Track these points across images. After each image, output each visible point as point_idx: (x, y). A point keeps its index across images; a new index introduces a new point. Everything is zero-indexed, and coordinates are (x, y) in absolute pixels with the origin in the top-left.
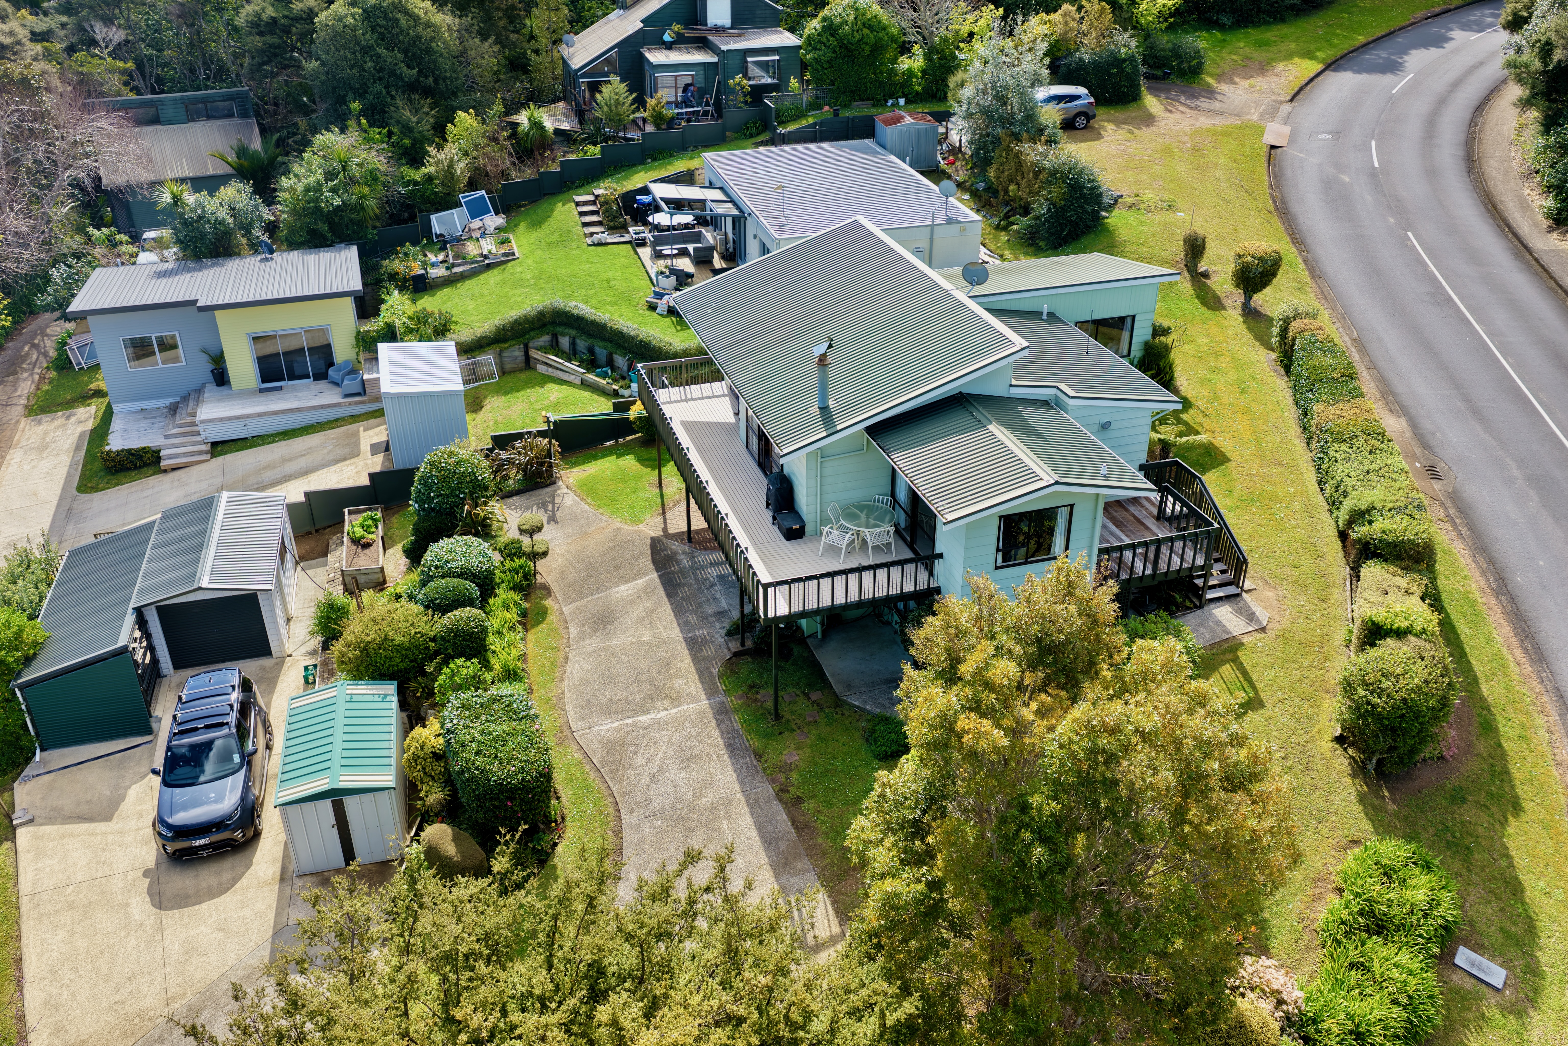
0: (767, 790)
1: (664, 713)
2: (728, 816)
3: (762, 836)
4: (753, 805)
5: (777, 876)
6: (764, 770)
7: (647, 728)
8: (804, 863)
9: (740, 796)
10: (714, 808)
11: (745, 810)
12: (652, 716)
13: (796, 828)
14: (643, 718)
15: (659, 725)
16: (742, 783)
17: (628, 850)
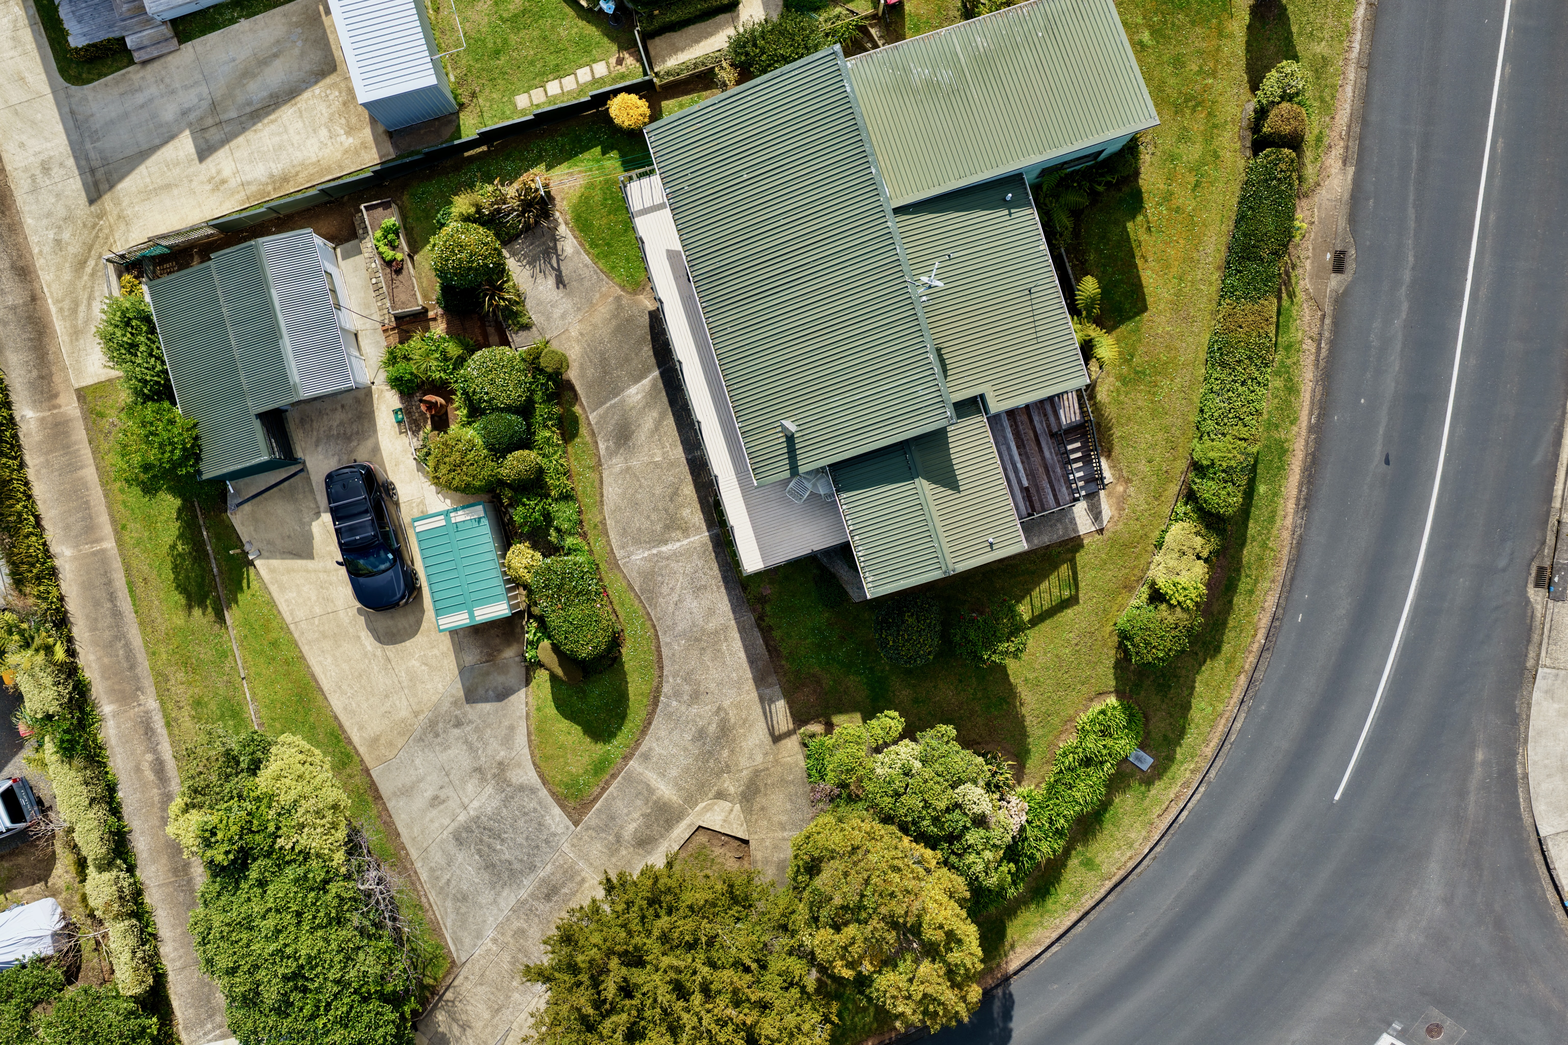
0: (750, 618)
1: (678, 544)
2: (726, 640)
3: (748, 657)
4: (742, 630)
5: (757, 688)
6: (748, 600)
7: (668, 559)
8: (773, 679)
9: (733, 622)
10: (716, 632)
11: (737, 636)
12: (670, 547)
13: (769, 651)
14: (664, 549)
15: (675, 556)
16: (734, 612)
17: (666, 662)
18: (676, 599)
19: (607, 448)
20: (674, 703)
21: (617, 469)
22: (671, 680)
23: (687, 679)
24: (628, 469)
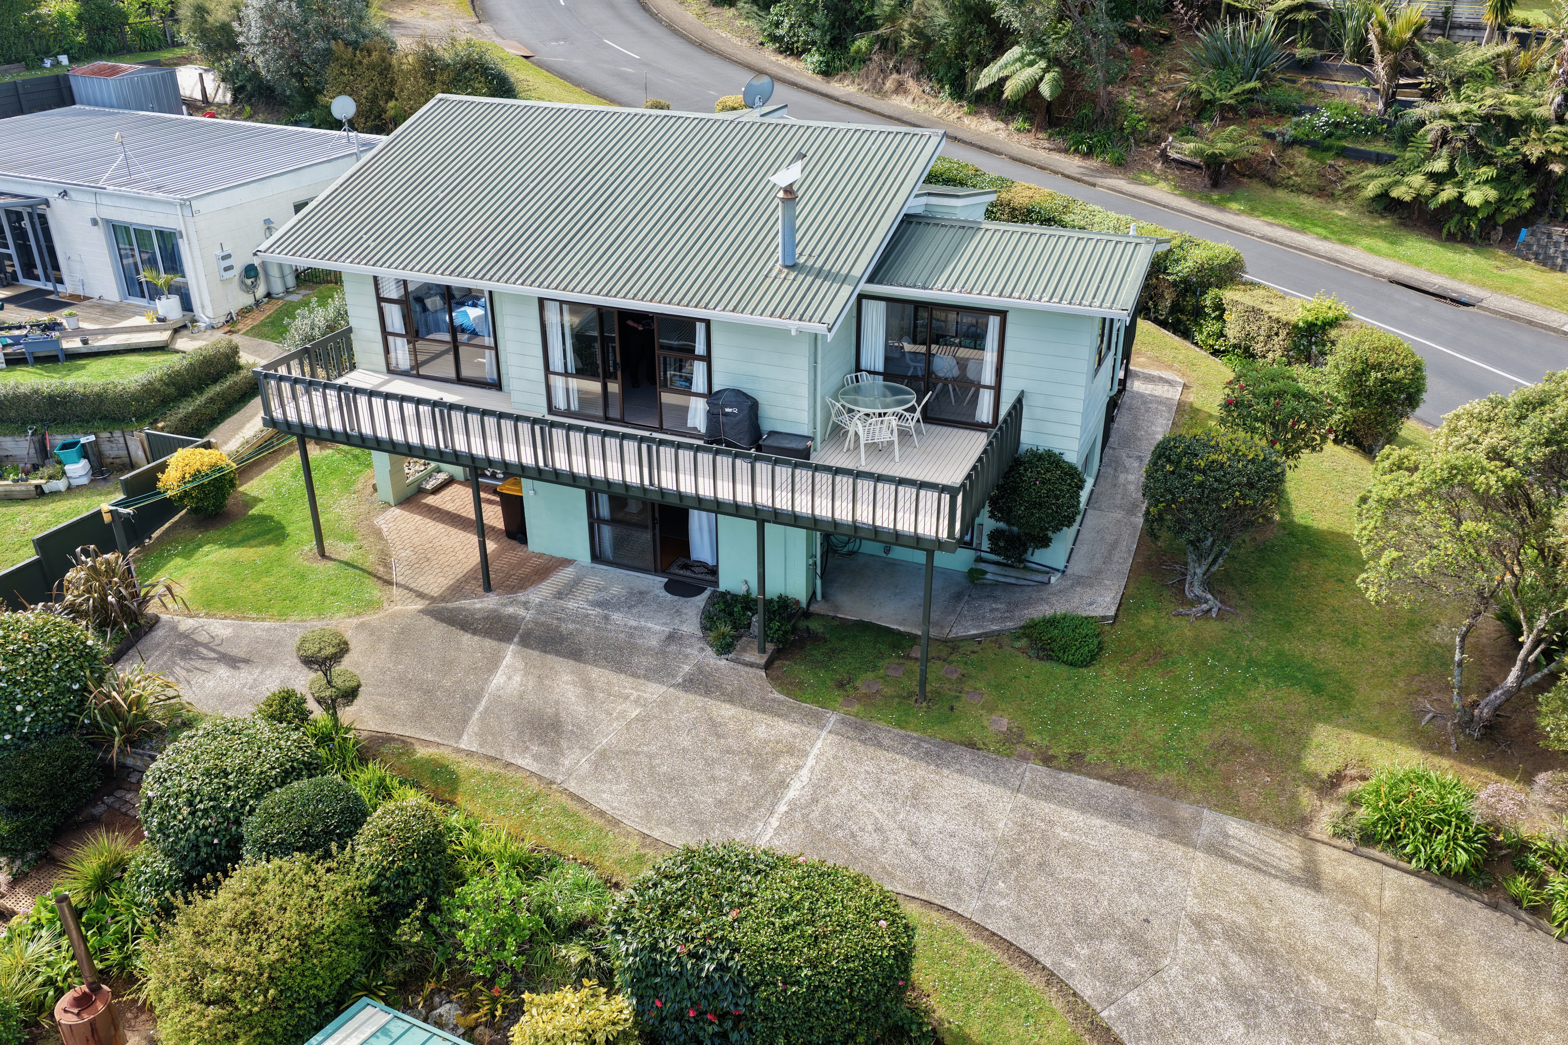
0: (1034, 770)
1: (804, 773)
2: (1051, 827)
5: (1187, 844)
6: (997, 753)
7: (815, 800)
8: (1184, 810)
10: (1023, 826)
11: (1054, 808)
12: (795, 785)
14: (792, 793)
16: (1003, 785)
17: (1023, 942)
18: (903, 837)
19: (537, 758)
20: (1133, 998)
21: (585, 766)
22: (1071, 964)
23: (1092, 934)
24: (603, 755)
